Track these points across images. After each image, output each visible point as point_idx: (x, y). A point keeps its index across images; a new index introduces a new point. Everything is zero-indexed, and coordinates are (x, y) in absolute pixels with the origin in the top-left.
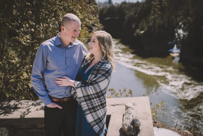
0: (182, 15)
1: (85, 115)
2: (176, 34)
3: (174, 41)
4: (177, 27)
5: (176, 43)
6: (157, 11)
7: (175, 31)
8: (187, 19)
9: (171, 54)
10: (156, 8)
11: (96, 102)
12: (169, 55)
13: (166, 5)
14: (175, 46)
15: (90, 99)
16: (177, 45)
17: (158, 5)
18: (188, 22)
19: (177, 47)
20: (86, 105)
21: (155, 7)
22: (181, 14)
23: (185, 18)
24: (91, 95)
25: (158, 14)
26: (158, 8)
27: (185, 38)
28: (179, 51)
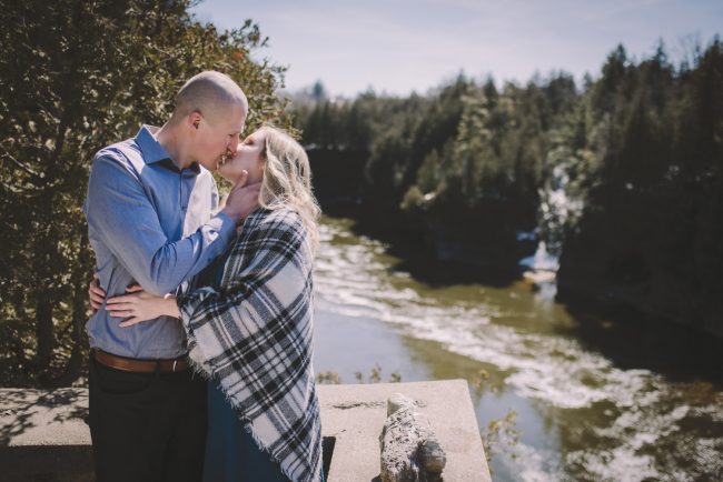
0: (565, 144)
1: (247, 421)
2: (545, 207)
3: (538, 230)
4: (548, 185)
5: (545, 237)
6: (477, 128)
7: (538, 196)
8: (580, 158)
9: (527, 275)
10: (475, 118)
11: (276, 361)
12: (521, 278)
13: (510, 109)
14: (542, 245)
15: (251, 357)
16: (547, 242)
17: (484, 106)
18: (581, 166)
19: (548, 250)
20: (242, 384)
21: (473, 113)
22: (559, 140)
23: (575, 155)
24: (253, 337)
25: (483, 137)
26: (481, 116)
27: (574, 220)
28: (554, 264)
